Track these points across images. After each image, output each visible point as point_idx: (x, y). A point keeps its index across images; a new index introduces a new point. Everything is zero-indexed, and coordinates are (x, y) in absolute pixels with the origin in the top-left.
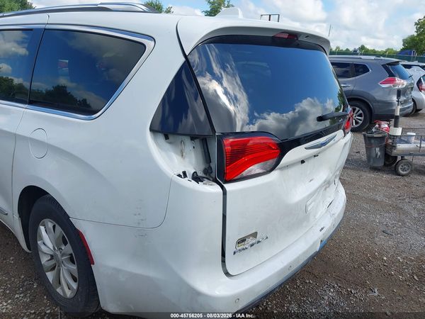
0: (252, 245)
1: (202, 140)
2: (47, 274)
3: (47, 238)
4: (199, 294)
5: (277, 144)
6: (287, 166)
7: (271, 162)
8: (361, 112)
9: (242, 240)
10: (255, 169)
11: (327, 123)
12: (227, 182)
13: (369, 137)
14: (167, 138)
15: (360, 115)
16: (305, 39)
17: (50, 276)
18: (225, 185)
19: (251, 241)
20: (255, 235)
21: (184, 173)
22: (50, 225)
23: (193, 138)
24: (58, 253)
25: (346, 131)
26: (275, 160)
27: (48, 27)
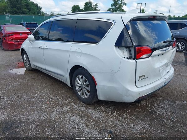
0: (143, 79)
1: (128, 48)
2: (78, 92)
3: (79, 81)
4: (129, 90)
5: (151, 49)
6: (154, 56)
7: (149, 54)
8: (183, 44)
9: (141, 77)
10: (144, 56)
11: (167, 43)
12: (137, 59)
13: (186, 53)
14: (119, 48)
15: (183, 45)
16: (159, 18)
17: (79, 93)
18: (136, 60)
19: (143, 77)
20: (144, 76)
21: (124, 57)
22: (80, 77)
23: (126, 48)
24: (83, 85)
25: (174, 47)
26: (150, 54)
27: (78, 19)
